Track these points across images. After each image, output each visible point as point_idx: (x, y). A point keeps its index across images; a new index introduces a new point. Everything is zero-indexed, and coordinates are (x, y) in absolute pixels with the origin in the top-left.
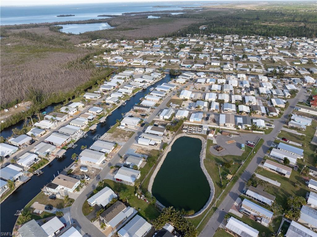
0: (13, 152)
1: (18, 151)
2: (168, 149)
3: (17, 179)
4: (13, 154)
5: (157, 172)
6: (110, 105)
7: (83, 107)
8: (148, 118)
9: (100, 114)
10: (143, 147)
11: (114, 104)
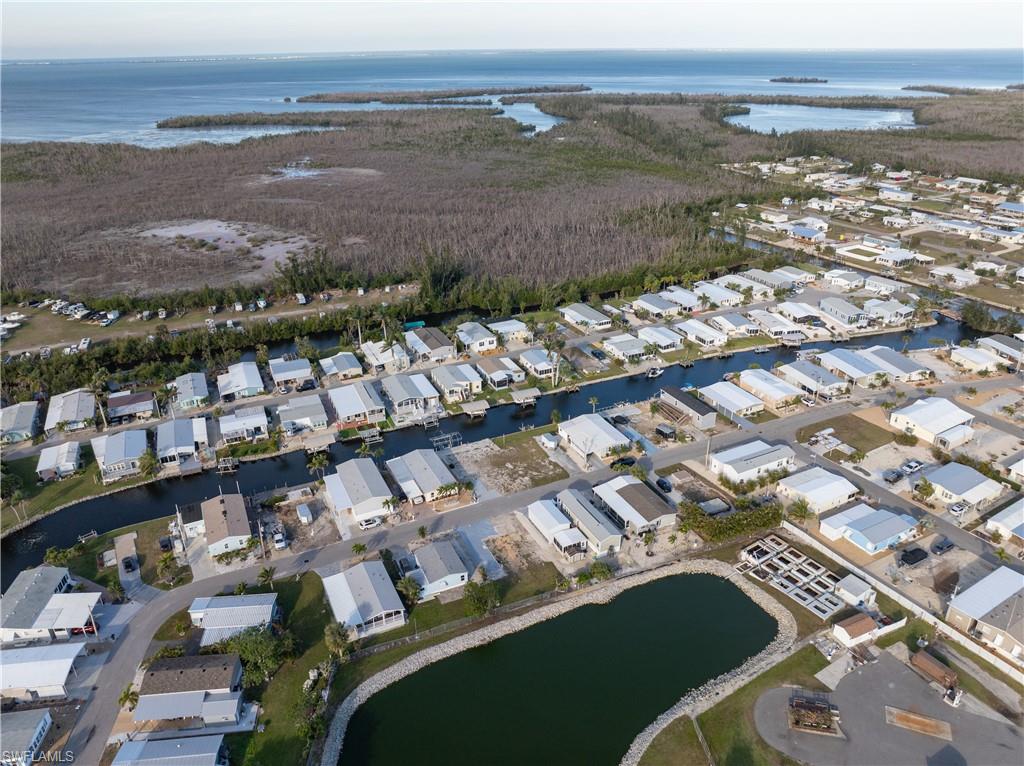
0: (247, 394)
1: (261, 394)
2: (601, 593)
3: (173, 459)
4: (244, 397)
5: (462, 649)
6: (607, 361)
7: (526, 341)
8: (671, 451)
9: (543, 376)
10: (532, 536)
11: (620, 363)
